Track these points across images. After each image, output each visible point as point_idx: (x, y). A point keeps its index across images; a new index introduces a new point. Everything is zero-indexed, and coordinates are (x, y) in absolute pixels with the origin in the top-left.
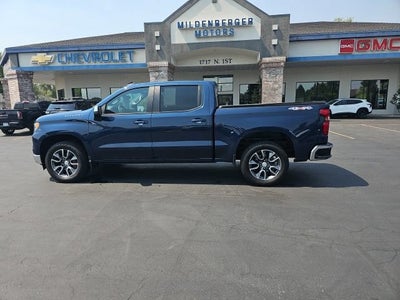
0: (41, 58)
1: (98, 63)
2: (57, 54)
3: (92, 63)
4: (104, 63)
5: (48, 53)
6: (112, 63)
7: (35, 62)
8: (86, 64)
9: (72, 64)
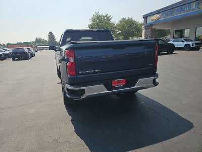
0: (155, 17)
1: (182, 14)
2: (161, 13)
3: (179, 14)
4: (186, 13)
5: (158, 13)
6: (191, 11)
7: (152, 20)
8: (175, 15)
9: (168, 17)
